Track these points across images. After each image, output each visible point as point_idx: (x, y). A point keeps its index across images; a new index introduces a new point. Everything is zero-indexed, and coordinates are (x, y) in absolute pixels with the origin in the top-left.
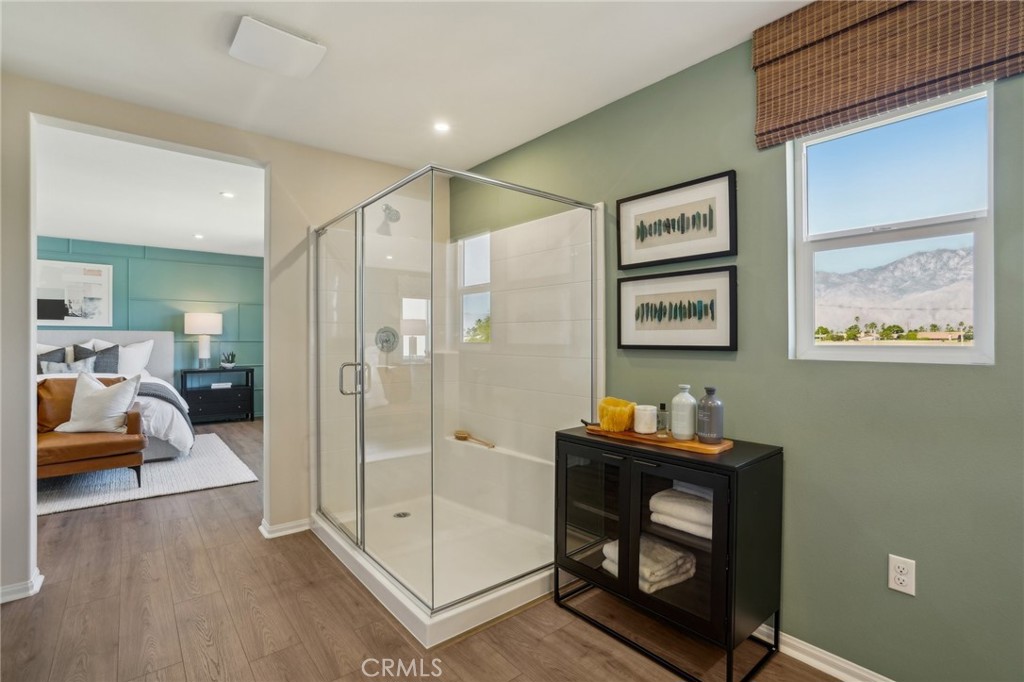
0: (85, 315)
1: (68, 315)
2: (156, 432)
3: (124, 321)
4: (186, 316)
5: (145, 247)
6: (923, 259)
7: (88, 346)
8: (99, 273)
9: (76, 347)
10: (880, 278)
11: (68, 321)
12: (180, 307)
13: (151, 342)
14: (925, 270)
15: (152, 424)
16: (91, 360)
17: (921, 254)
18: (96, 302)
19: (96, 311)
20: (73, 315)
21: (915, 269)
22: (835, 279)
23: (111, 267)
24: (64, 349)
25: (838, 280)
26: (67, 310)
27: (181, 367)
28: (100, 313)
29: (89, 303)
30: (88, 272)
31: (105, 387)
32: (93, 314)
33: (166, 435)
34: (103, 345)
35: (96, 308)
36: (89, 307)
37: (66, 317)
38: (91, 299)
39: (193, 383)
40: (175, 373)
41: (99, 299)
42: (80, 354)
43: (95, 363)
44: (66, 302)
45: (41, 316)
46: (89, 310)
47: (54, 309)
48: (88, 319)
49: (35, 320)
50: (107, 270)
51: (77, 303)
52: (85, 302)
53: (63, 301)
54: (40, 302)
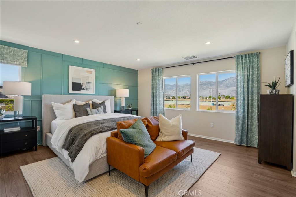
0: (87, 89)
1: (82, 89)
5: (104, 63)
6: (233, 79)
8: (91, 72)
9: (92, 102)
10: (223, 83)
11: (82, 92)
13: (110, 100)
14: (233, 82)
17: (233, 77)
18: (90, 84)
19: (90, 88)
20: (83, 89)
21: (231, 81)
22: (212, 83)
23: (95, 70)
24: (89, 103)
25: (213, 84)
26: (81, 87)
28: (91, 88)
29: (88, 84)
30: (88, 72)
32: (89, 89)
35: (90, 86)
38: (89, 83)
41: (91, 83)
44: (81, 84)
45: (73, 89)
46: (88, 87)
47: (77, 86)
48: (88, 91)
49: (71, 91)
50: (93, 71)
51: (85, 84)
52: (87, 84)
53: (80, 83)
54: (73, 83)
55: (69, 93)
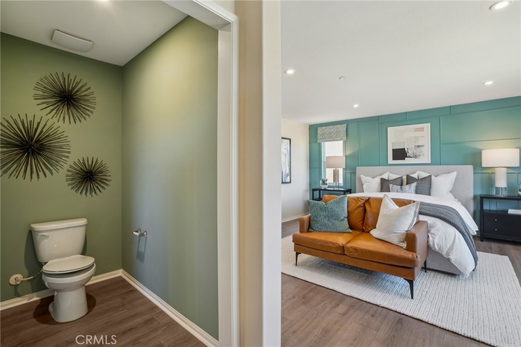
0: (415, 157)
1: (407, 157)
2: (440, 249)
3: (437, 160)
4: (483, 152)
5: (451, 106)
7: (415, 176)
8: (422, 129)
9: (408, 176)
11: (407, 161)
12: (478, 146)
13: (455, 173)
15: (436, 241)
16: (414, 185)
18: (421, 148)
19: (421, 154)
20: (410, 157)
23: (429, 124)
24: (402, 177)
26: (406, 154)
27: (479, 192)
28: (424, 155)
29: (418, 149)
30: (417, 130)
31: (397, 207)
32: (420, 155)
34: (424, 175)
35: (421, 152)
36: (417, 152)
37: (406, 158)
38: (419, 146)
39: (488, 206)
40: (475, 197)
41: (423, 146)
42: (410, 180)
43: (416, 187)
44: (406, 150)
45: (394, 158)
46: (418, 153)
47: (400, 154)
48: (417, 159)
49: (390, 161)
50: (427, 126)
51: (412, 149)
52: (415, 148)
53: (404, 149)
54: (394, 150)
55: (389, 163)
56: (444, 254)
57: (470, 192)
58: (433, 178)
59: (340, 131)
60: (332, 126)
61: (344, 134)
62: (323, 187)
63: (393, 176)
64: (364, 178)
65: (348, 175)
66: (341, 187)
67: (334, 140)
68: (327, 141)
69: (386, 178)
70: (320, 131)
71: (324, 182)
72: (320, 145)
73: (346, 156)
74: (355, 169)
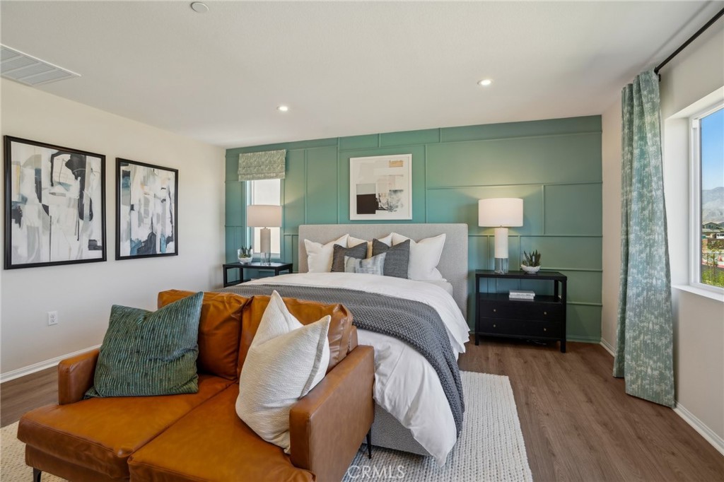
0: (390, 209)
1: (378, 209)
2: (394, 407)
3: (422, 215)
4: (480, 203)
5: (439, 129)
7: (386, 241)
8: (400, 164)
9: (375, 241)
11: (379, 215)
12: (476, 196)
13: (444, 237)
15: (387, 391)
16: (381, 257)
18: (399, 194)
19: (399, 204)
20: (382, 209)
23: (410, 155)
24: (366, 243)
26: (377, 203)
27: (476, 267)
28: (402, 206)
29: (394, 196)
30: (393, 164)
31: (296, 324)
32: (397, 207)
33: (408, 418)
34: (400, 239)
35: (398, 200)
36: (393, 200)
37: (377, 211)
38: (395, 191)
39: (488, 287)
40: (469, 274)
41: (401, 191)
42: (378, 247)
43: (385, 260)
44: (377, 197)
45: (360, 211)
46: (393, 203)
47: (368, 204)
48: (393, 213)
49: (354, 215)
50: (407, 159)
51: (385, 196)
52: (390, 194)
53: (375, 195)
54: (359, 197)
55: (351, 219)
56: (401, 418)
57: (463, 267)
58: (412, 243)
59: (275, 162)
60: (263, 153)
61: (282, 167)
62: (243, 261)
63: (355, 242)
64: (310, 245)
65: (288, 239)
66: (276, 261)
67: (265, 178)
68: (253, 178)
69: (344, 245)
70: (242, 160)
71: (245, 253)
72: (243, 185)
73: (284, 207)
74: (296, 229)
